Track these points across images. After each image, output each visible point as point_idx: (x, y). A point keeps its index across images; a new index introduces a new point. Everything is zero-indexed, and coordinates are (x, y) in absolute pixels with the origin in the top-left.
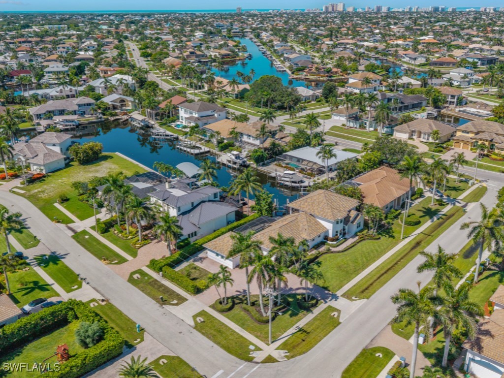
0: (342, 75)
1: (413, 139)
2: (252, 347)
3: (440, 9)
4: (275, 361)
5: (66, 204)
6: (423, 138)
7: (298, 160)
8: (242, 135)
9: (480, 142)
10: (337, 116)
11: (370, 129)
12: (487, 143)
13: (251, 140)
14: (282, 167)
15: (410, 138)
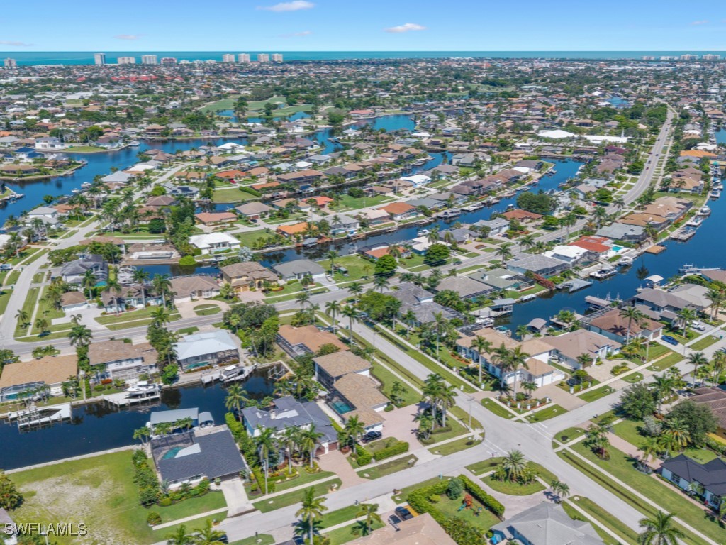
1: (196, 300)
2: (470, 438)
4: (483, 433)
5: (163, 519)
6: (205, 295)
7: (197, 358)
8: (104, 365)
9: (257, 282)
10: (73, 307)
11: (141, 306)
12: (262, 281)
13: (125, 365)
14: (195, 371)
15: (193, 300)
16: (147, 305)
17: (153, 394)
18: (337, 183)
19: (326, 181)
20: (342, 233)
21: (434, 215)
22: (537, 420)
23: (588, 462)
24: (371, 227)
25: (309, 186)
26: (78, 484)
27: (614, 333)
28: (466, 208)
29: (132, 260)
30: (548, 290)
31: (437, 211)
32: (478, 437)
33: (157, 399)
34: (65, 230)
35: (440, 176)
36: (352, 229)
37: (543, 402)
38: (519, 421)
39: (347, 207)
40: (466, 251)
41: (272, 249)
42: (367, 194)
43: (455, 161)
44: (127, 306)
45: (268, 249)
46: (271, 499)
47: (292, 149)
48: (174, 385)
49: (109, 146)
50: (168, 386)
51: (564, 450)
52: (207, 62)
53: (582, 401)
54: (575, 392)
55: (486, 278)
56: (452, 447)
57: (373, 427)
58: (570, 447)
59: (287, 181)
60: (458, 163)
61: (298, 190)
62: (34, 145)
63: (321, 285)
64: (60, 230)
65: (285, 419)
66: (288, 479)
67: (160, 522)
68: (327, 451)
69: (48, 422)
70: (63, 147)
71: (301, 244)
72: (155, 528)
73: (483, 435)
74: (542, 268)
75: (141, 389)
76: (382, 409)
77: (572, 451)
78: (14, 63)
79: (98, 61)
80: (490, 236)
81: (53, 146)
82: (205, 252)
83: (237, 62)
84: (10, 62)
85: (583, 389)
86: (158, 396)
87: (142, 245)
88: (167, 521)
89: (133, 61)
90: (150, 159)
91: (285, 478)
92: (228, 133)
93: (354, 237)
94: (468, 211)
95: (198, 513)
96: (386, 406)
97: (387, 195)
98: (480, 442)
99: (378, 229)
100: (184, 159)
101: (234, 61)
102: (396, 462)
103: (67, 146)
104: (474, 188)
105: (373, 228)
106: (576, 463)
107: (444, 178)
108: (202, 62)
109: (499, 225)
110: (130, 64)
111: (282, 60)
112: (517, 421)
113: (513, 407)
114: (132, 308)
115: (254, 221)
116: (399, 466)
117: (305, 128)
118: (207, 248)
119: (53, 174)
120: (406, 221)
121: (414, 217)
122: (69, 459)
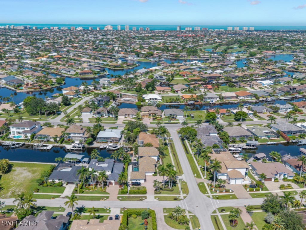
0: (46, 87)
1: (127, 118)
2: (178, 197)
3: (28, 28)
4: (186, 197)
5: (39, 191)
6: (131, 116)
7: (104, 138)
8: (70, 134)
9: (152, 114)
10: (85, 113)
11: (106, 117)
12: (154, 114)
13: (77, 135)
14: (101, 143)
15: (125, 117)
16: (109, 116)
17: (80, 147)
18: (227, 80)
19: (223, 79)
20: (209, 101)
21: (261, 99)
22: (218, 198)
23: (223, 225)
24: (224, 100)
25: (213, 81)
26: (29, 171)
27: (296, 168)
28: (281, 98)
29: (121, 100)
30: (286, 142)
31: (263, 97)
32: (182, 197)
33: (81, 150)
34: (110, 87)
35: (279, 82)
36: (215, 100)
37: (227, 191)
38: (209, 197)
39: (222, 91)
40: (260, 117)
41: (174, 103)
42: (236, 86)
43: (294, 76)
44: (101, 116)
45: (172, 103)
46: (78, 196)
47: (220, 65)
48: (91, 146)
49: (152, 60)
50: (88, 146)
51: (217, 216)
52: (221, 30)
53: (250, 196)
54: (250, 191)
55: (254, 130)
56: (166, 198)
57: (139, 180)
58: (221, 216)
59: (204, 77)
60: (296, 77)
61: (208, 82)
62: (128, 57)
63: (179, 121)
64: (108, 87)
65: (101, 167)
66: (91, 190)
67: (38, 192)
68: (114, 184)
69: (42, 149)
70: (137, 59)
71: (187, 103)
72: (35, 193)
73: (185, 197)
74: (288, 130)
75: (76, 145)
76: (152, 174)
77: (220, 218)
78: (149, 29)
79: (178, 29)
80: (279, 112)
81: (134, 58)
82: (147, 101)
83: (233, 30)
84: (148, 29)
85: (255, 191)
86: (81, 149)
87: (129, 95)
88: (40, 192)
89: (191, 29)
90: (160, 65)
91: (90, 189)
92: (201, 57)
93: (213, 103)
94: (281, 99)
95: (52, 193)
96: (154, 173)
97: (246, 88)
98: (181, 200)
99: (227, 102)
100: (174, 66)
101: (232, 29)
102: (137, 197)
103: (139, 58)
104: (290, 89)
105: (225, 101)
106: (217, 223)
107: (282, 83)
108: (218, 30)
109: (287, 107)
110: (190, 30)
111: (253, 30)
112: (207, 196)
113: (211, 189)
114: (104, 116)
115: (177, 92)
116: (137, 199)
117: (236, 57)
118: (148, 100)
119: (125, 68)
120: (245, 100)
121: (250, 98)
122: (35, 163)
